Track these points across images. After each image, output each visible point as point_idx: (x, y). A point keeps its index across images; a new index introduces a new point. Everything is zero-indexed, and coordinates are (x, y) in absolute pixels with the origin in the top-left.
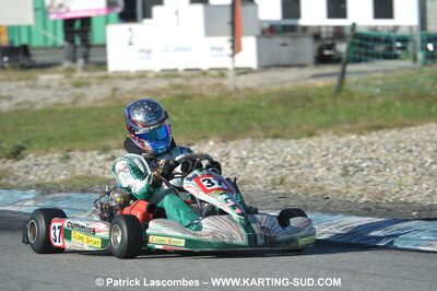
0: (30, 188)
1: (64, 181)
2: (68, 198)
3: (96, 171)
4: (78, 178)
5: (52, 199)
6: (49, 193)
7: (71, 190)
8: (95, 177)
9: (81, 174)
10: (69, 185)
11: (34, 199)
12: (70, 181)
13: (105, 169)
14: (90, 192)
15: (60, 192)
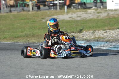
0: (83, 40)
1: (93, 38)
2: (93, 43)
3: (101, 36)
4: (96, 37)
5: (89, 43)
6: (88, 41)
7: (94, 41)
8: (101, 37)
9: (97, 36)
10: (94, 40)
11: (84, 43)
12: (94, 38)
13: (104, 35)
14: (99, 41)
15: (91, 41)
